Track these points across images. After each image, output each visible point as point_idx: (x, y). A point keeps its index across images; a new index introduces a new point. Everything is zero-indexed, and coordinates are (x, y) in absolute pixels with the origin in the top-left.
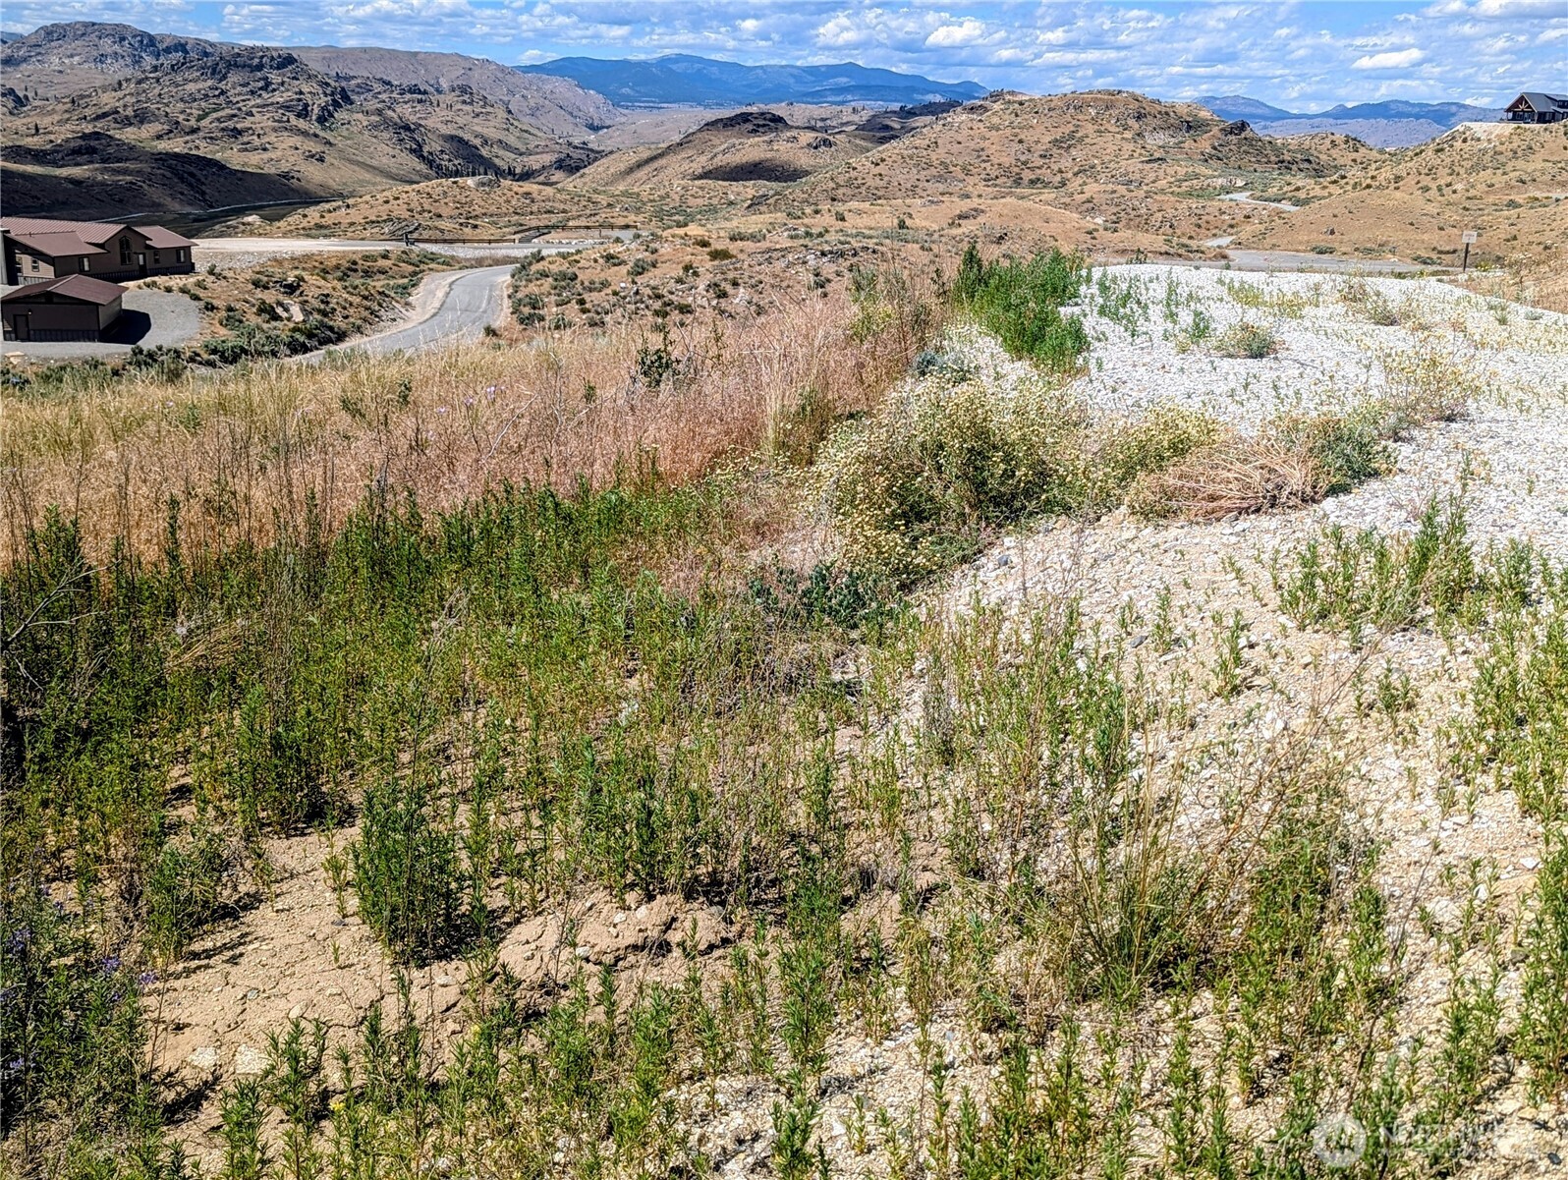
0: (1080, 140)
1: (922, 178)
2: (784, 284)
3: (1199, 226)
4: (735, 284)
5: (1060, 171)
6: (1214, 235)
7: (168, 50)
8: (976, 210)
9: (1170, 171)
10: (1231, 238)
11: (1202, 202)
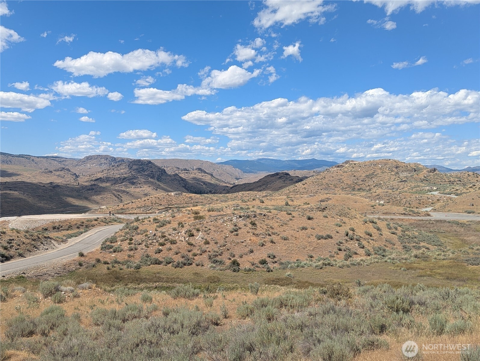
0: (376, 175)
1: (320, 189)
2: (220, 230)
3: (420, 204)
4: (198, 230)
5: (369, 186)
6: (426, 207)
7: (119, 161)
8: (328, 198)
9: (409, 185)
10: (432, 208)
11: (421, 195)
